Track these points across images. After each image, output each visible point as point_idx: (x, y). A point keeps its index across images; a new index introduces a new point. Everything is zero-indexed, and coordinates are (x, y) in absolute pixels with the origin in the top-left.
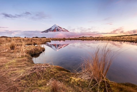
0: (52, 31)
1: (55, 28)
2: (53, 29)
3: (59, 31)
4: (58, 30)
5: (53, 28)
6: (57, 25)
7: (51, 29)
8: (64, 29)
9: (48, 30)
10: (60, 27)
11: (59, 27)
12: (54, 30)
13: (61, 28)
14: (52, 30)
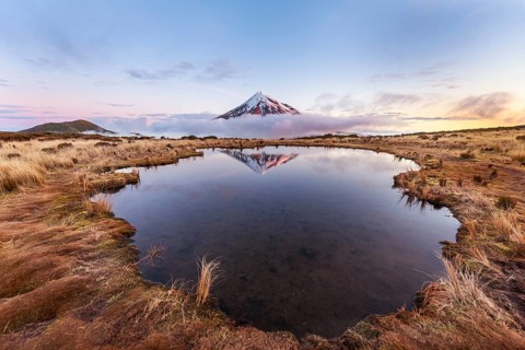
0: (249, 113)
1: (258, 105)
2: (251, 107)
3: (269, 112)
4: (267, 110)
5: (253, 105)
6: (264, 94)
7: (245, 106)
8: (286, 105)
9: (237, 110)
10: (274, 98)
11: (272, 101)
12: (255, 111)
13: (276, 103)
14: (248, 109)
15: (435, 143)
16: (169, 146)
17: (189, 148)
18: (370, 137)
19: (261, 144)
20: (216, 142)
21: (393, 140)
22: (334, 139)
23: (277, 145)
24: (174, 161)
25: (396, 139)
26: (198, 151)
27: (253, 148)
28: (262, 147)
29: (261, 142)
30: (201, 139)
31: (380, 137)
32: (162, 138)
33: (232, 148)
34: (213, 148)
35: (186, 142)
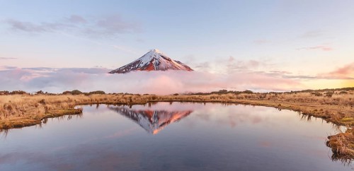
0: (142, 69)
1: (151, 62)
2: (144, 63)
3: (161, 69)
5: (146, 61)
6: (158, 51)
7: (138, 62)
8: (179, 62)
9: (130, 65)
10: (167, 56)
11: (165, 58)
12: (148, 67)
13: (169, 60)
14: (142, 65)
15: (330, 100)
16: (42, 102)
17: (65, 104)
18: (266, 94)
19: (153, 100)
20: (103, 97)
21: (288, 96)
22: (231, 95)
23: (171, 101)
24: (37, 121)
25: (292, 96)
26: (76, 108)
27: (144, 104)
28: (155, 102)
29: (154, 98)
30: (86, 94)
31: (276, 94)
32: (40, 93)
33: (119, 104)
34: (98, 104)
35: (66, 97)
